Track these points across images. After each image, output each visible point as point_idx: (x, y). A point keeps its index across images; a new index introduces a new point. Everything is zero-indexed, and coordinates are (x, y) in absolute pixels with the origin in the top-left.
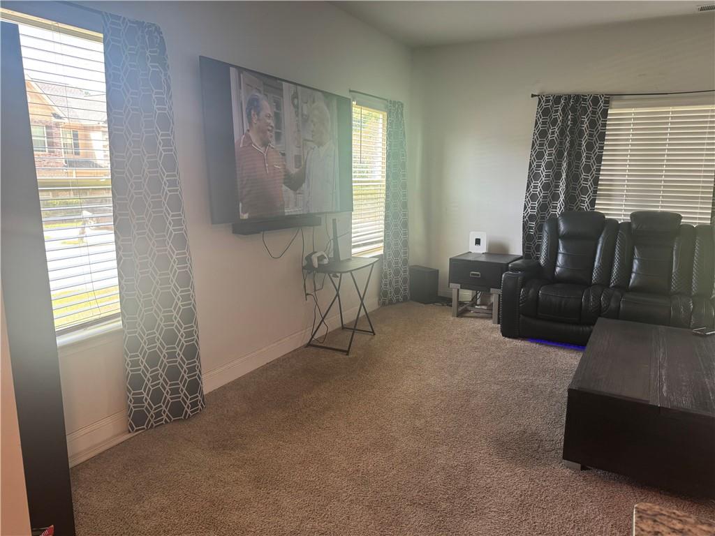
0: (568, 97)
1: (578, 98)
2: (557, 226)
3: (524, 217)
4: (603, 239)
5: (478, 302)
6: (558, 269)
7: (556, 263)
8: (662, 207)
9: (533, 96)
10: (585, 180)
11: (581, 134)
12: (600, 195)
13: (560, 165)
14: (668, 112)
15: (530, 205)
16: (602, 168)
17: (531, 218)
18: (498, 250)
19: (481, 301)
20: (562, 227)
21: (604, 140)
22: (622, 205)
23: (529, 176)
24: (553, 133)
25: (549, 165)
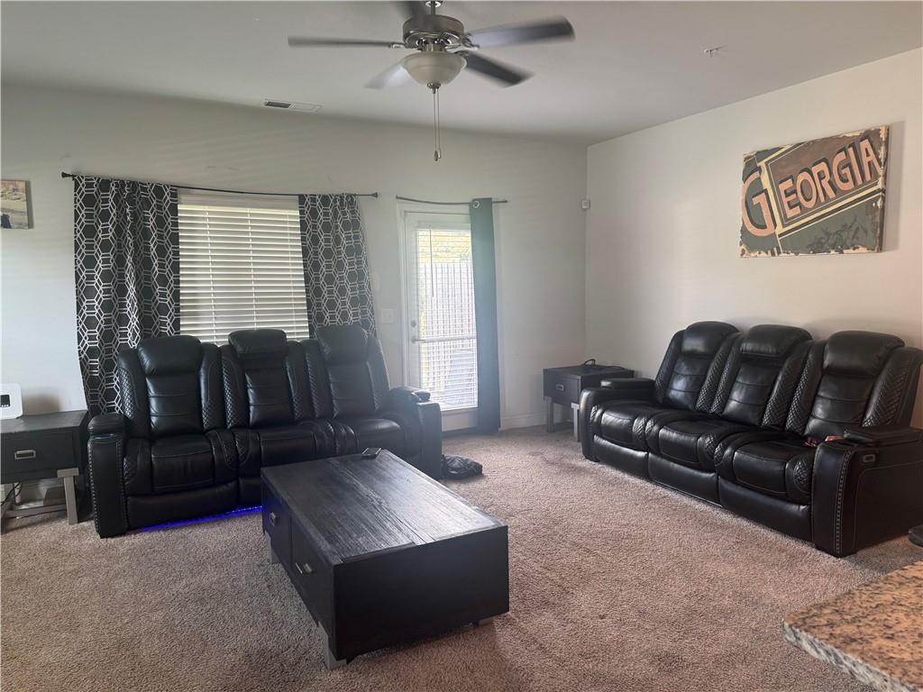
0: (121, 184)
1: (134, 185)
2: (139, 361)
3: (80, 353)
4: (206, 370)
5: (18, 500)
6: (154, 420)
7: (149, 411)
8: (258, 323)
9: (64, 175)
10: (162, 295)
11: (146, 233)
12: (184, 314)
13: (122, 276)
14: (246, 214)
15: (86, 334)
16: (181, 279)
17: (92, 352)
18: (41, 408)
19: (22, 498)
20: (147, 362)
21: (178, 243)
22: (211, 325)
23: (78, 293)
24: (105, 231)
25: (106, 276)
